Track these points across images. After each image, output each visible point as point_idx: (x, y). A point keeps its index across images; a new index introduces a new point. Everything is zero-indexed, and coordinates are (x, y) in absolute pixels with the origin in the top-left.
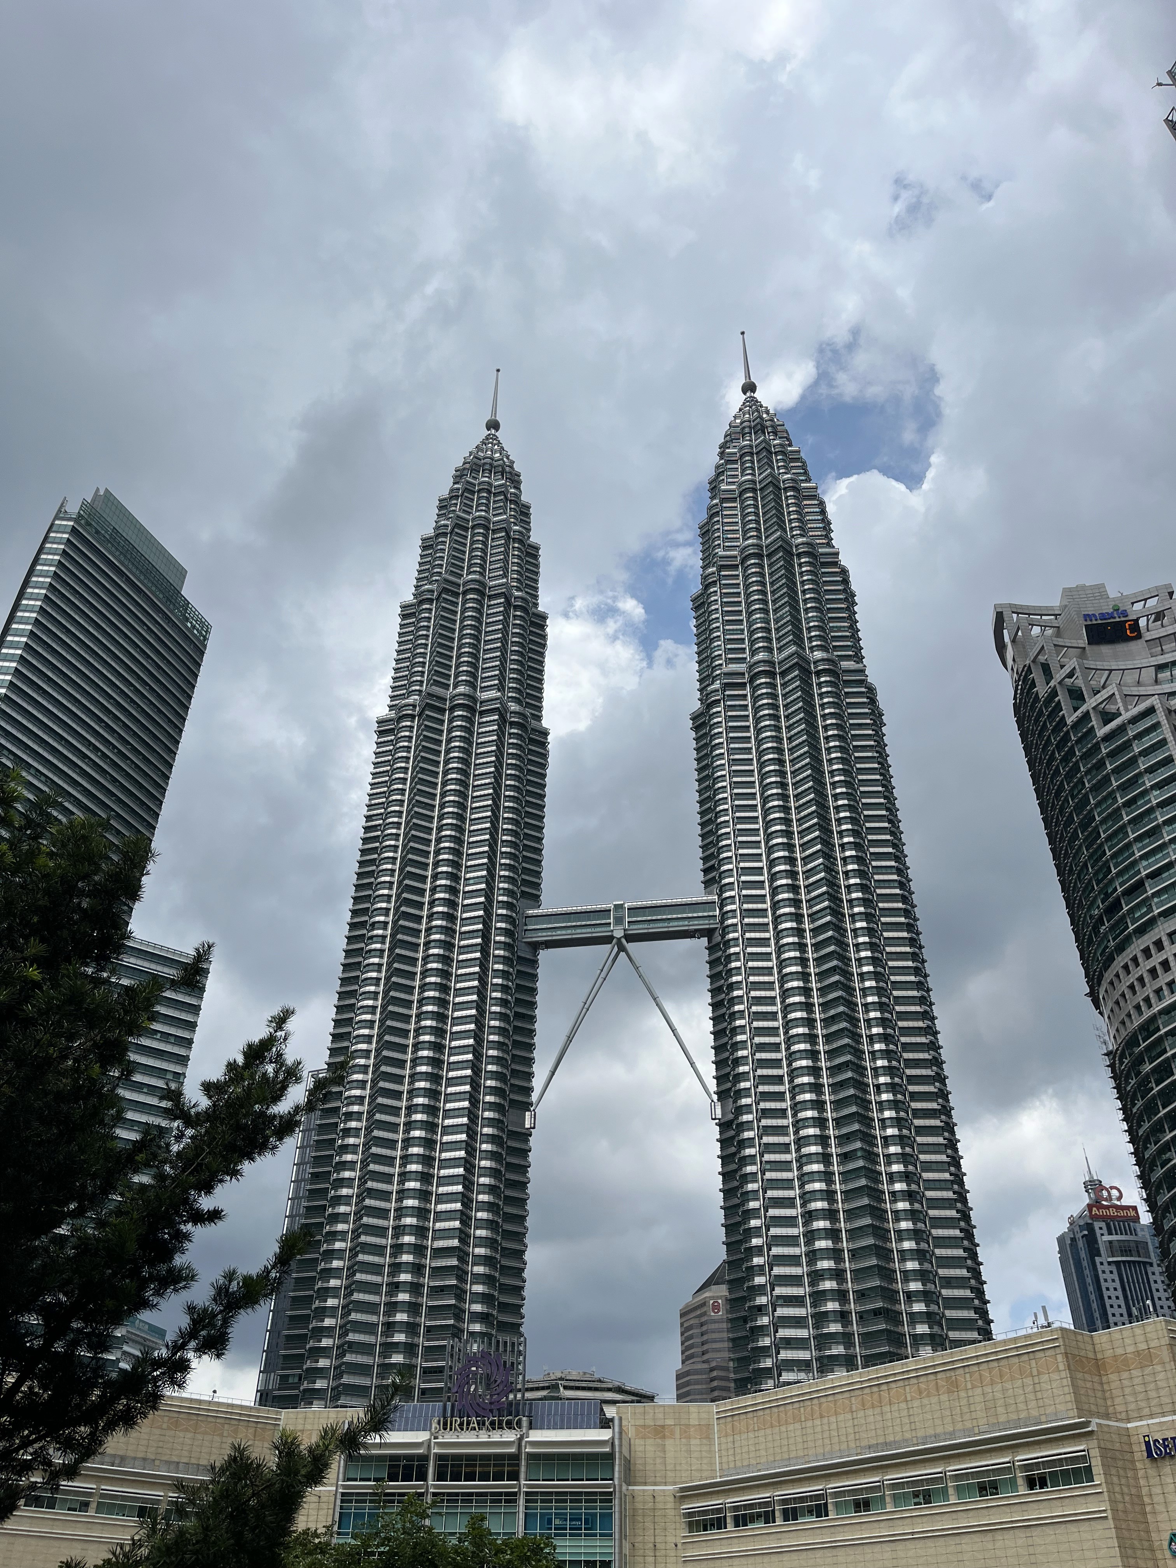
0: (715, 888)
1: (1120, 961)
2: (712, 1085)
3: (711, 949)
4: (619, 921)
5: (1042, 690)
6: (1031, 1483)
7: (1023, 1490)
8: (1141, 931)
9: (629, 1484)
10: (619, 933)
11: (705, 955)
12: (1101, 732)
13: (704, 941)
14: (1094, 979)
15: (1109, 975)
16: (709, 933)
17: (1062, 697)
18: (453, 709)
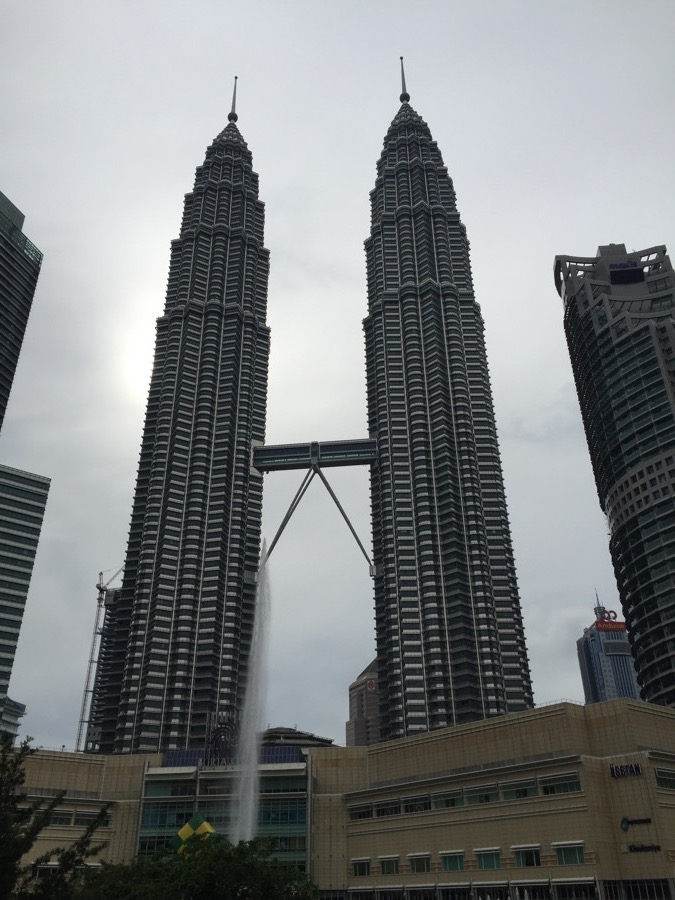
0: (377, 433)
1: (620, 482)
2: (371, 556)
3: (373, 472)
4: (315, 454)
6: (546, 791)
7: (541, 794)
8: (632, 465)
9: (315, 793)
10: (314, 461)
11: (368, 475)
12: (616, 341)
13: (368, 466)
14: (602, 495)
15: (611, 491)
16: (371, 462)
18: (207, 314)
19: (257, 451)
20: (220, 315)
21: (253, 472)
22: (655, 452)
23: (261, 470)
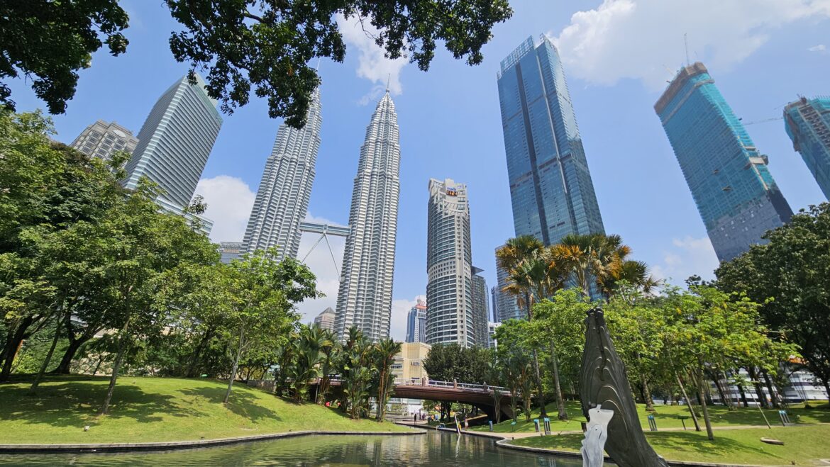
0: (351, 225)
1: (434, 266)
2: (340, 273)
3: (347, 240)
4: (325, 229)
5: (435, 202)
8: (439, 262)
10: (325, 232)
11: (345, 242)
12: (444, 217)
13: (345, 238)
14: (428, 268)
15: (431, 268)
16: (347, 236)
17: (439, 206)
18: (291, 161)
19: (301, 223)
20: (296, 163)
21: (299, 231)
22: (448, 259)
23: (301, 230)
